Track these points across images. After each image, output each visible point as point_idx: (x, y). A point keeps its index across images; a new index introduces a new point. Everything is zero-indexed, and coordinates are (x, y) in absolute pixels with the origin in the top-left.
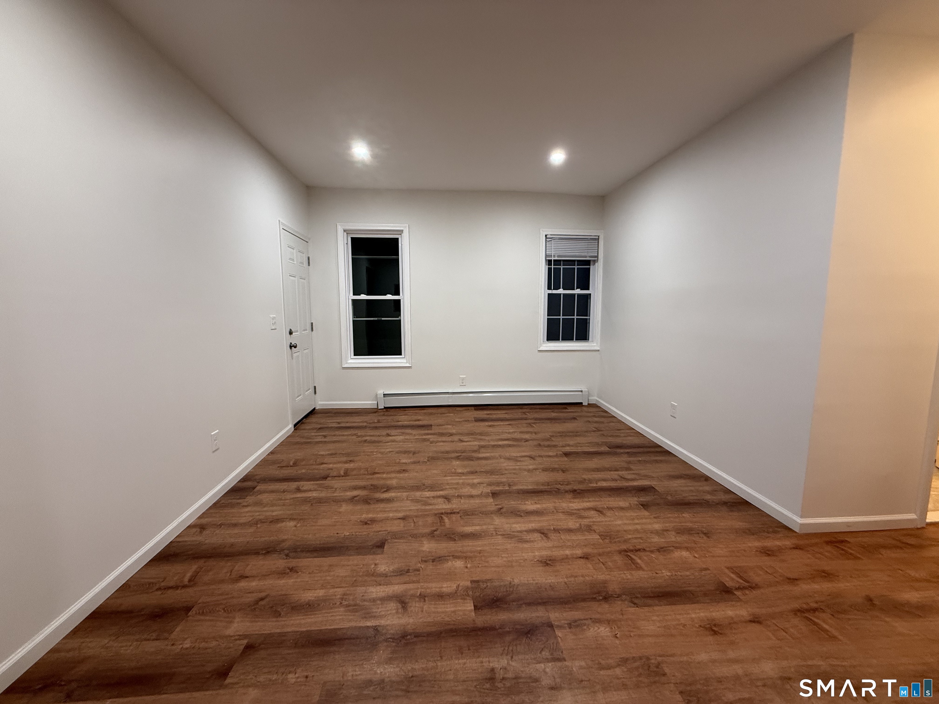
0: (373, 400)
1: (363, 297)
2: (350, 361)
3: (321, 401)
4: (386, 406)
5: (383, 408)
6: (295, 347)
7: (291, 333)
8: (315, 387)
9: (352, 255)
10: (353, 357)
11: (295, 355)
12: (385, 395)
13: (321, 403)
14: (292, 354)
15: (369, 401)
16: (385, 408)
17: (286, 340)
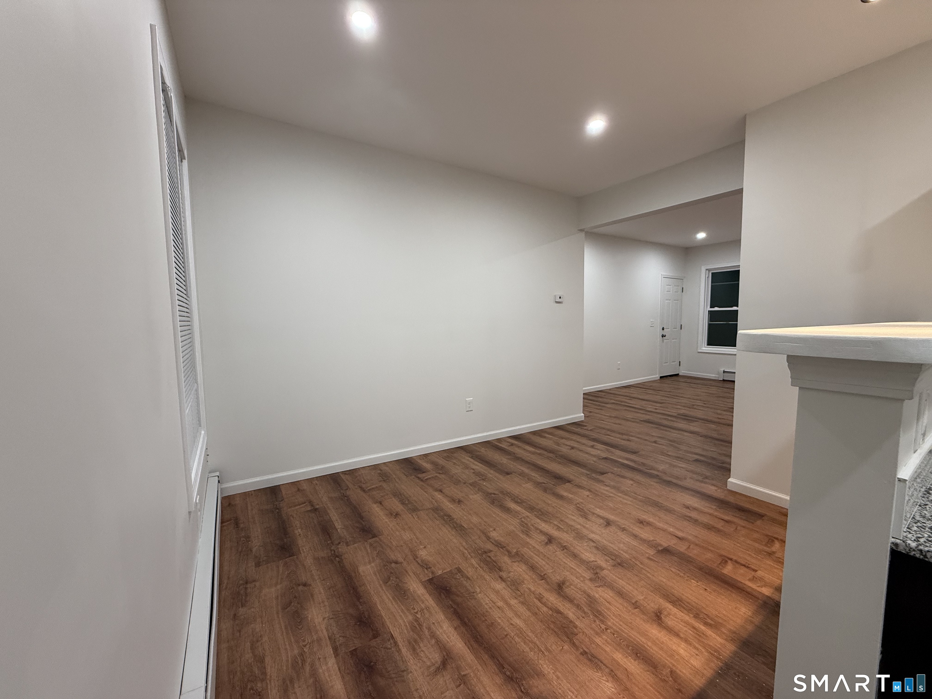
0: (716, 374)
1: (716, 309)
2: (704, 348)
3: (683, 370)
4: (725, 379)
5: (722, 380)
6: (665, 336)
7: (663, 329)
8: (680, 362)
9: (712, 283)
10: (706, 346)
11: (665, 341)
12: (724, 372)
13: (683, 372)
14: (663, 341)
15: (714, 374)
16: (723, 380)
17: (659, 332)
